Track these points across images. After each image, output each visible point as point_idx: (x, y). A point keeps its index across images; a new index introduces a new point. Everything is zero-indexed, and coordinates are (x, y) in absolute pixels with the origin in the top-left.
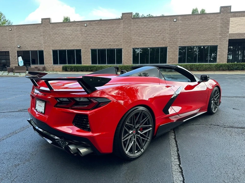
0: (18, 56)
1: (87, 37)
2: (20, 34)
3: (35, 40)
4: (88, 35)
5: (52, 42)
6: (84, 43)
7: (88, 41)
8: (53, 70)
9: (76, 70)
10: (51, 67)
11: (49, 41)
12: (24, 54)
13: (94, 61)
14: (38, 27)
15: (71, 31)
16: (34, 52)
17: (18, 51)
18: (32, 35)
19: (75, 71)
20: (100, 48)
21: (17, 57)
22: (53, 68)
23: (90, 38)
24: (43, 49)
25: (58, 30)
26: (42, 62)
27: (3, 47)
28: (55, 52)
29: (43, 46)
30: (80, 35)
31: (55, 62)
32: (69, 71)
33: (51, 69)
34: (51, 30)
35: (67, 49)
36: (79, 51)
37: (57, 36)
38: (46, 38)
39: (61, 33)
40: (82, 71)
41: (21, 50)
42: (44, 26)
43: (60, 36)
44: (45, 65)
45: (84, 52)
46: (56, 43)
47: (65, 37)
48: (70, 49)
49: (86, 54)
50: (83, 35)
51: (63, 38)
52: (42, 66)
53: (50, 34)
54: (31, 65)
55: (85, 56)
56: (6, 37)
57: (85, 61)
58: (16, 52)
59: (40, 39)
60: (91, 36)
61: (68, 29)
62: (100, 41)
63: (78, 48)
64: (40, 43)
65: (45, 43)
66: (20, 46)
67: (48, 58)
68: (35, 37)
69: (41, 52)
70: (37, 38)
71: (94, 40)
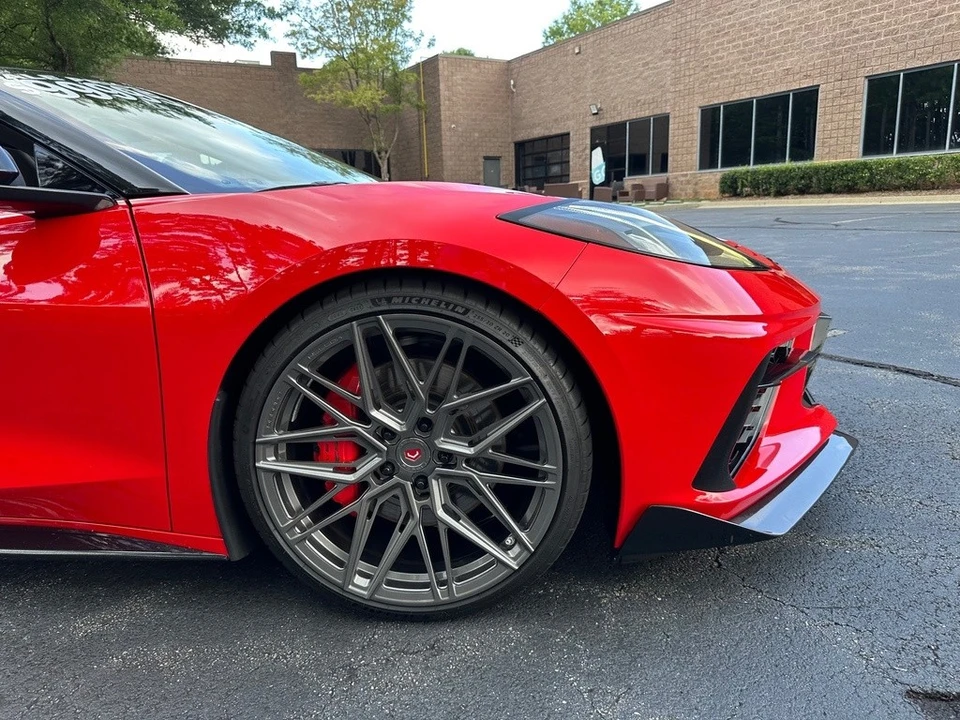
0: (593, 148)
1: (854, 15)
2: (602, 59)
3: (646, 74)
4: (860, 5)
5: (703, 73)
6: (834, 53)
7: (858, 39)
8: (696, 193)
9: (773, 190)
10: (688, 182)
11: (692, 72)
12: (608, 137)
13: (875, 141)
14: (658, 18)
16: (639, 125)
17: (593, 130)
18: (637, 57)
19: (766, 194)
20: (918, 64)
21: (588, 151)
22: (696, 184)
23: (872, 20)
24: (668, 110)
25: (729, 14)
26: (663, 165)
27: (556, 120)
28: (709, 115)
29: (669, 96)
30: (820, 17)
31: (708, 161)
32: (746, 196)
33: (690, 189)
34: (703, 21)
35: (759, 94)
36: (807, 100)
37: (722, 44)
38: (683, 60)
39: (741, 24)
40: (803, 191)
41: (603, 122)
42: (678, 11)
43: (735, 40)
44: (671, 175)
45: (833, 99)
46: (718, 73)
47: (752, 39)
48: (768, 91)
49: (841, 106)
50: (835, 11)
51: (745, 45)
52: (661, 177)
53: (697, 41)
54: (627, 177)
55: (836, 118)
56: (564, 83)
57: (832, 141)
58: (588, 131)
59: (661, 67)
62: (925, 25)
63: (806, 84)
64: (662, 87)
65: (676, 81)
66: (600, 110)
67: (685, 142)
68: (647, 64)
69: (663, 121)
70: (651, 66)
71: (889, 24)
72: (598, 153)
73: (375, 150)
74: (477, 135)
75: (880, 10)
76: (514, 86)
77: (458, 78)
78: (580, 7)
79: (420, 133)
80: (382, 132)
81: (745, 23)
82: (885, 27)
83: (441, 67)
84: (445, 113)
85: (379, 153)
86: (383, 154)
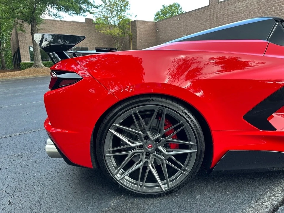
1: (266, 10)
2: (187, 22)
4: (268, 7)
14: (205, 10)
15: (244, 6)
18: (198, 21)
23: (272, 12)
25: (227, 9)
27: (171, 39)
30: (256, 11)
34: (219, 11)
37: (225, 18)
38: (213, 22)
39: (231, 12)
42: (211, 8)
43: (229, 17)
47: (235, 16)
50: (261, 9)
51: (232, 18)
53: (217, 17)
59: (206, 24)
60: (273, 9)
61: (240, 6)
68: (201, 23)
70: (202, 24)
73: (117, 48)
74: (147, 44)
75: (274, 9)
76: (158, 29)
77: (142, 27)
79: (130, 43)
80: (119, 43)
81: (232, 12)
82: (276, 14)
83: (137, 23)
84: (138, 37)
86: (119, 49)
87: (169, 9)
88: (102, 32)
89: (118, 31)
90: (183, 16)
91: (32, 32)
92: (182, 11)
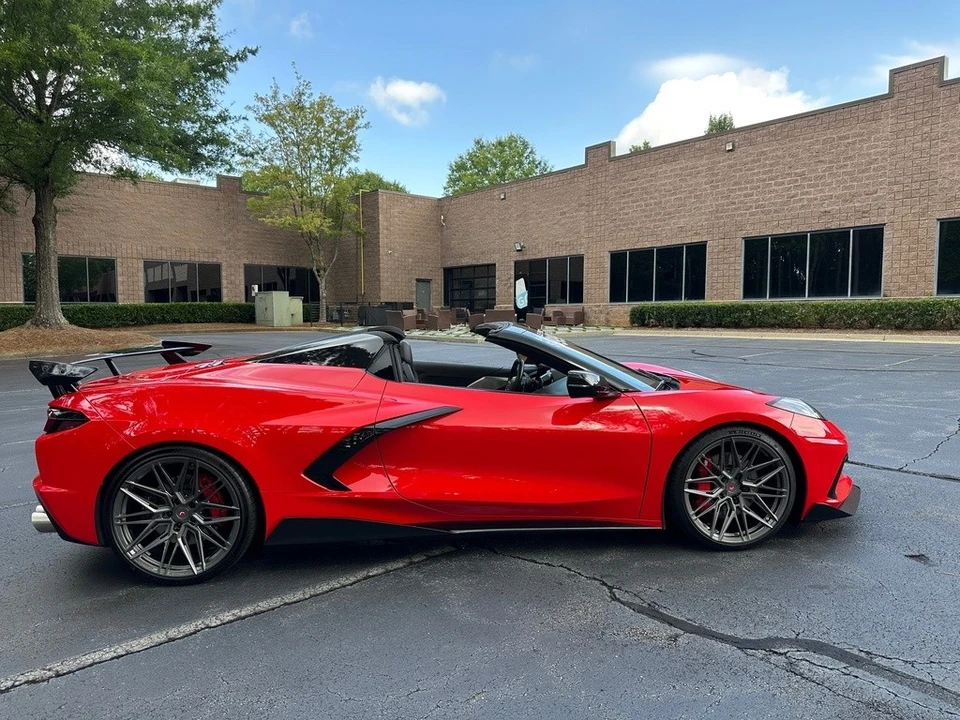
0: (516, 278)
1: (732, 191)
2: (525, 206)
3: (563, 222)
4: (735, 184)
5: (612, 225)
6: (717, 218)
7: (735, 209)
8: (608, 321)
9: (675, 322)
10: (601, 312)
11: (603, 223)
12: (531, 271)
13: (752, 288)
14: (574, 177)
15: (676, 175)
16: (558, 263)
17: (516, 263)
18: (555, 207)
19: (670, 326)
20: (781, 231)
21: (512, 281)
22: (608, 314)
23: (745, 196)
24: (582, 251)
25: (633, 180)
26: (577, 296)
27: (483, 253)
28: (617, 258)
29: (584, 241)
30: (705, 189)
31: (616, 295)
32: (653, 326)
33: (602, 318)
34: (611, 184)
35: (659, 245)
36: (698, 251)
37: (628, 203)
38: (595, 213)
39: (643, 189)
40: (698, 325)
41: (526, 258)
42: (591, 173)
43: (637, 201)
44: (586, 305)
45: (719, 252)
46: (624, 225)
47: (652, 201)
48: (666, 243)
49: (725, 258)
50: (717, 186)
51: (647, 205)
52: (577, 307)
53: (607, 199)
54: (547, 305)
55: (721, 267)
56: (491, 222)
57: (719, 286)
58: (513, 264)
59: (576, 217)
60: (746, 188)
61: (665, 172)
62: (785, 203)
63: (696, 239)
64: (576, 233)
65: (589, 229)
66: (523, 247)
67: (597, 279)
68: (564, 213)
69: (578, 261)
70: (568, 215)
71: (758, 200)
72: (521, 283)
73: (315, 268)
74: (410, 260)
75: (751, 189)
76: (444, 221)
77: (395, 211)
78: (482, 147)
79: (357, 254)
80: (322, 253)
81: (646, 188)
82: (755, 202)
83: (380, 201)
84: (383, 241)
85: (318, 271)
86: (322, 272)
87: (494, 155)
88: (268, 221)
89: (318, 221)
90: (515, 189)
91: (38, 217)
92: (534, 161)
